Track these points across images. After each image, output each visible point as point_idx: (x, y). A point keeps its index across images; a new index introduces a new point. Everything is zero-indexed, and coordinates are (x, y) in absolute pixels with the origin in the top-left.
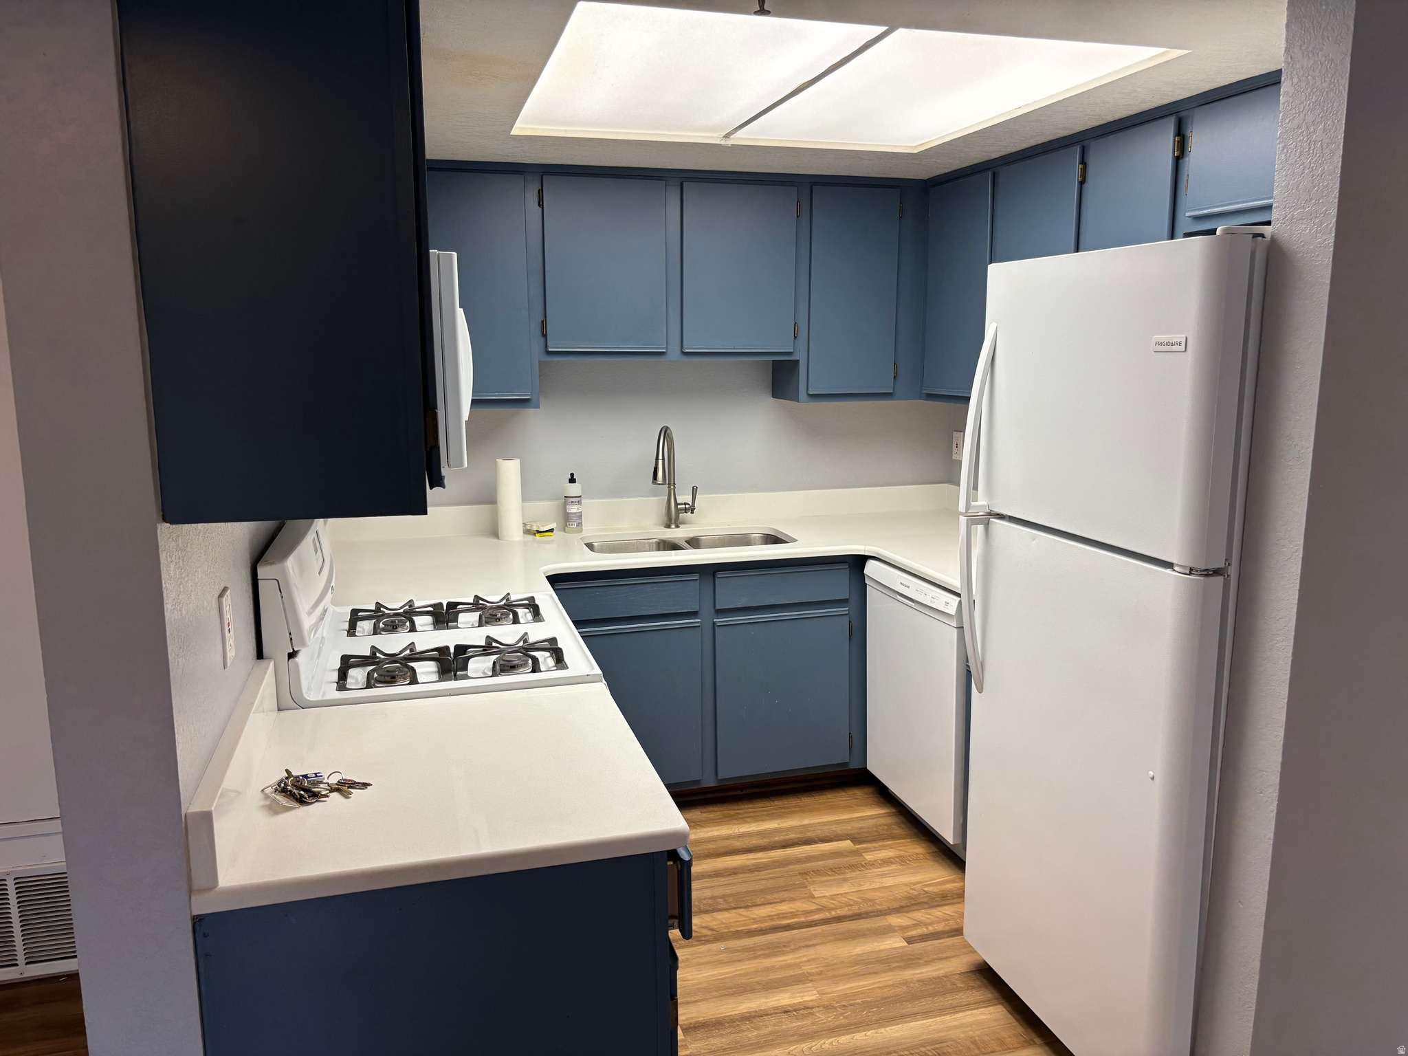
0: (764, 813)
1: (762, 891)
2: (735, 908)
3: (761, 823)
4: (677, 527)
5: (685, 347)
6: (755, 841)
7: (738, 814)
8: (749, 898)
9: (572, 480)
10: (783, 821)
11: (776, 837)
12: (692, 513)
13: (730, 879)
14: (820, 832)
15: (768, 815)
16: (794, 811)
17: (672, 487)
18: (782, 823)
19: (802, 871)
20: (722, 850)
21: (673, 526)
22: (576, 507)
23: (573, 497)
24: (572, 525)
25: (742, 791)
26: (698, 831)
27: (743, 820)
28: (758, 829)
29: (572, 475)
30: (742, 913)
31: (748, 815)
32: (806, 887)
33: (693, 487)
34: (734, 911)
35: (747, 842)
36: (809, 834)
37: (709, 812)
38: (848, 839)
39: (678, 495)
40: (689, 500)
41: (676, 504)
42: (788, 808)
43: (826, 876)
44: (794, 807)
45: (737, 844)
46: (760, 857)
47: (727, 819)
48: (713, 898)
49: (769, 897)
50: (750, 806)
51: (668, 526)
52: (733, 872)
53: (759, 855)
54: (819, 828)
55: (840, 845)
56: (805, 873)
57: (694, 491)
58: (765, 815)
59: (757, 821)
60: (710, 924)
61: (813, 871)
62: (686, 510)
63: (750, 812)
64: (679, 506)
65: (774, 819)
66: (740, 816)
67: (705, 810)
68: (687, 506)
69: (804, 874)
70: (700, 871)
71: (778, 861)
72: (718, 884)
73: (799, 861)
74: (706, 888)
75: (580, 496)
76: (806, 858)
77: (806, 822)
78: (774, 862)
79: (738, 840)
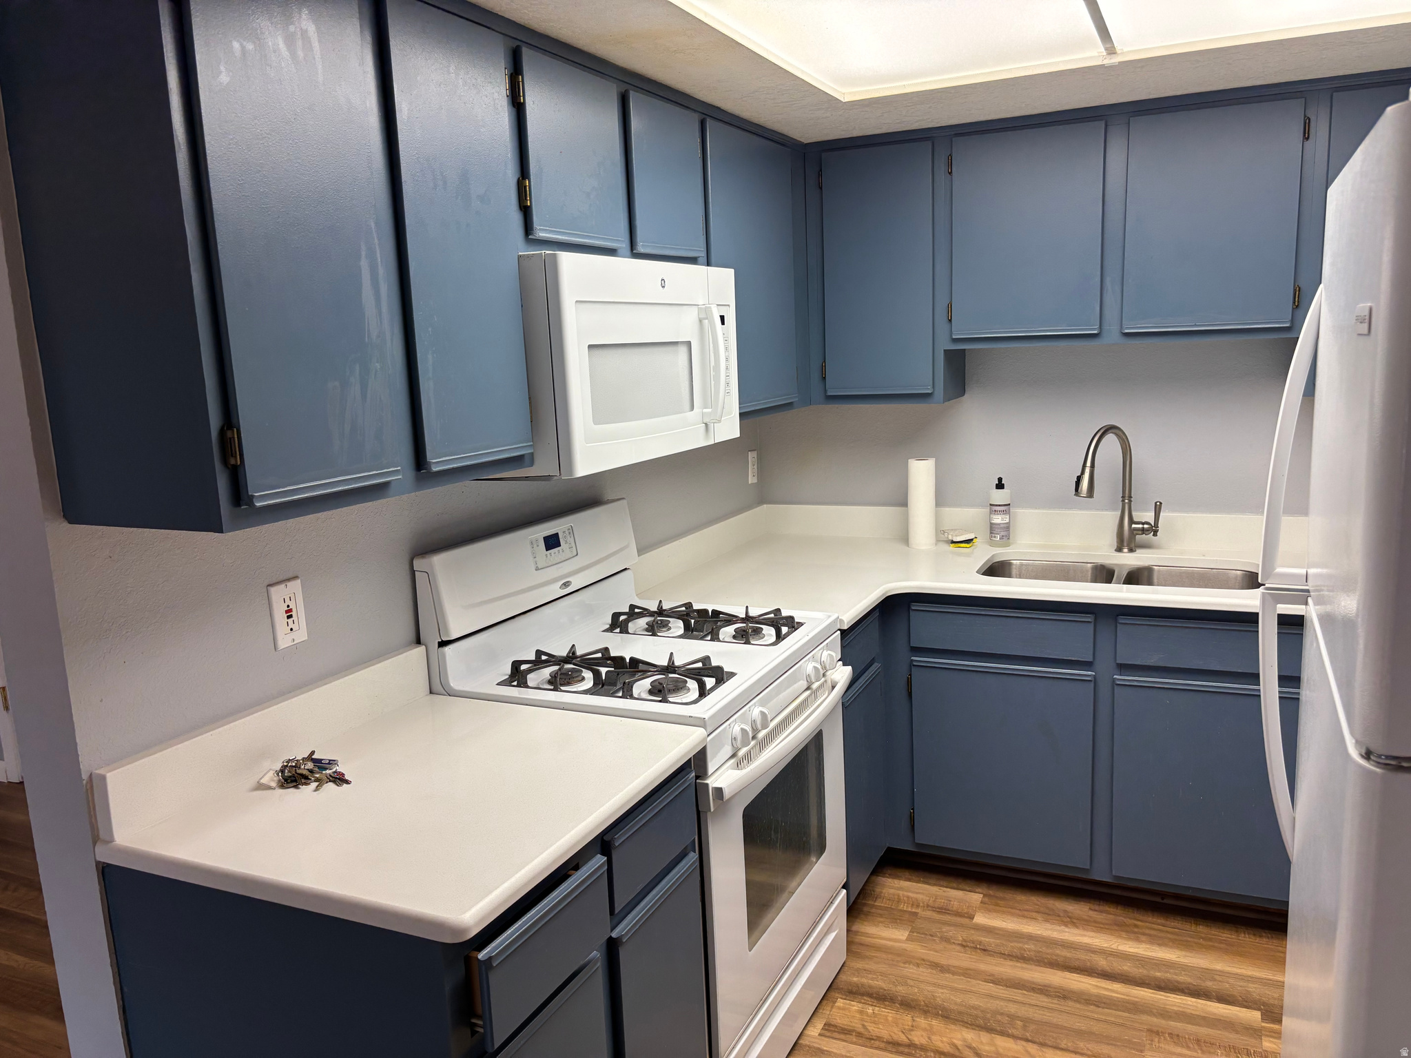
0: (1169, 936)
1: (1080, 1034)
2: (1027, 1040)
3: (1155, 948)
4: (1131, 550)
5: (1124, 326)
6: (1127, 967)
7: (1136, 926)
8: (1055, 1035)
9: (1000, 485)
10: (1188, 954)
11: (1159, 972)
12: (1155, 535)
13: (1054, 1003)
14: (1225, 986)
15: (1173, 941)
16: (1213, 946)
17: (1127, 501)
18: (1186, 956)
19: (1155, 1029)
20: (1077, 964)
21: (1126, 550)
22: (1000, 517)
23: (997, 505)
24: (995, 537)
25: (1163, 899)
26: (1067, 930)
27: (1134, 934)
28: (1150, 954)
29: (1000, 480)
30: (1030, 1050)
31: (1147, 931)
32: (1142, 1051)
33: (1156, 503)
34: (1024, 1043)
35: (1115, 964)
36: (1209, 984)
37: (1101, 912)
38: (1259, 1009)
39: (1137, 510)
40: (1149, 516)
41: (1131, 521)
42: (1210, 940)
43: (1183, 1047)
44: (1221, 942)
45: (1102, 963)
46: (1117, 990)
47: (1116, 928)
48: (1012, 1017)
49: (1081, 1045)
50: (1161, 921)
51: (1119, 550)
52: (1064, 995)
53: (1117, 986)
54: (1231, 981)
55: (1240, 1014)
56: (1157, 1033)
57: (1158, 509)
58: (1170, 939)
59: (1152, 943)
60: (981, 1047)
61: (1170, 1034)
62: (1143, 531)
63: (1154, 929)
64: (1134, 526)
65: (1178, 948)
66: (1136, 930)
67: (1097, 907)
68: (1146, 526)
69: (1154, 1032)
70: (1025, 978)
71: (1134, 1003)
72: (1033, 1002)
73: (1165, 1014)
74: (1015, 1002)
75: (1009, 504)
76: (1177, 1013)
77: (1219, 966)
78: (1128, 1002)
79: (1106, 959)
